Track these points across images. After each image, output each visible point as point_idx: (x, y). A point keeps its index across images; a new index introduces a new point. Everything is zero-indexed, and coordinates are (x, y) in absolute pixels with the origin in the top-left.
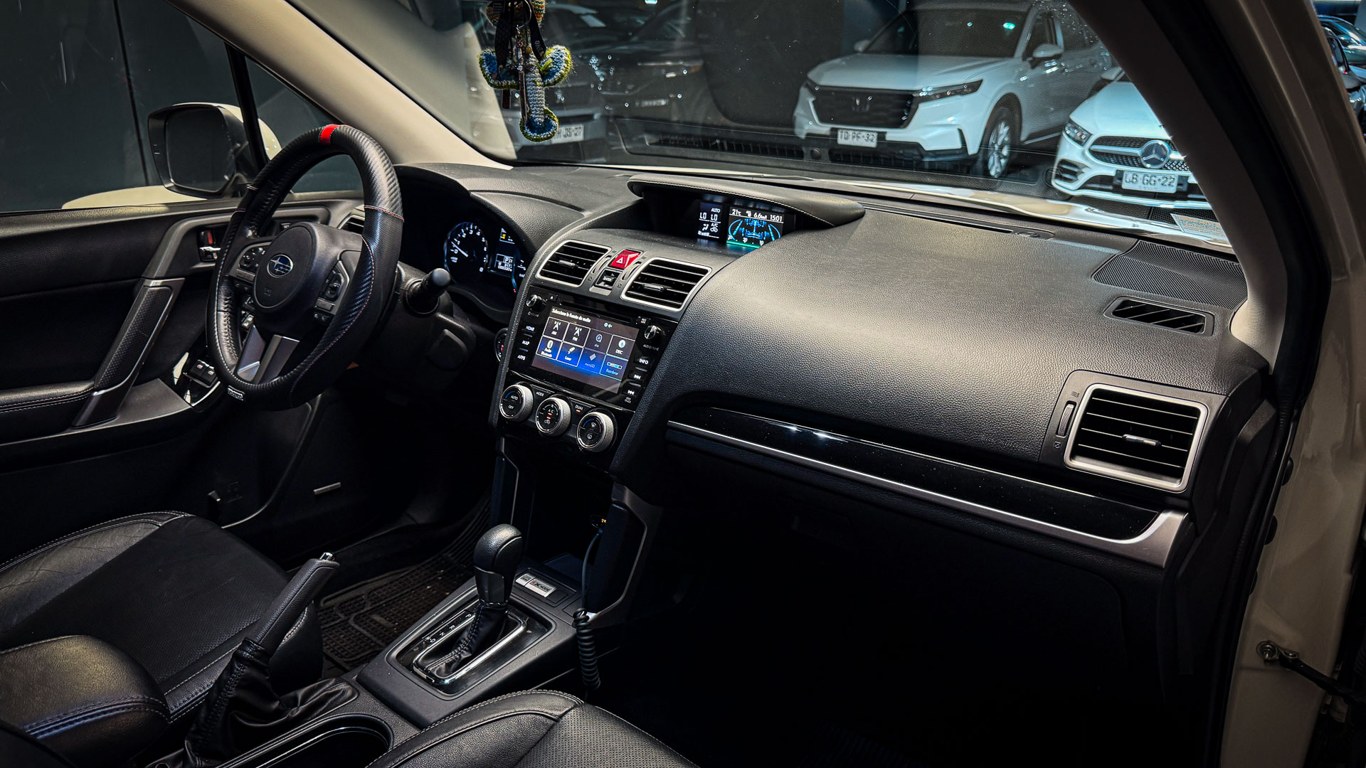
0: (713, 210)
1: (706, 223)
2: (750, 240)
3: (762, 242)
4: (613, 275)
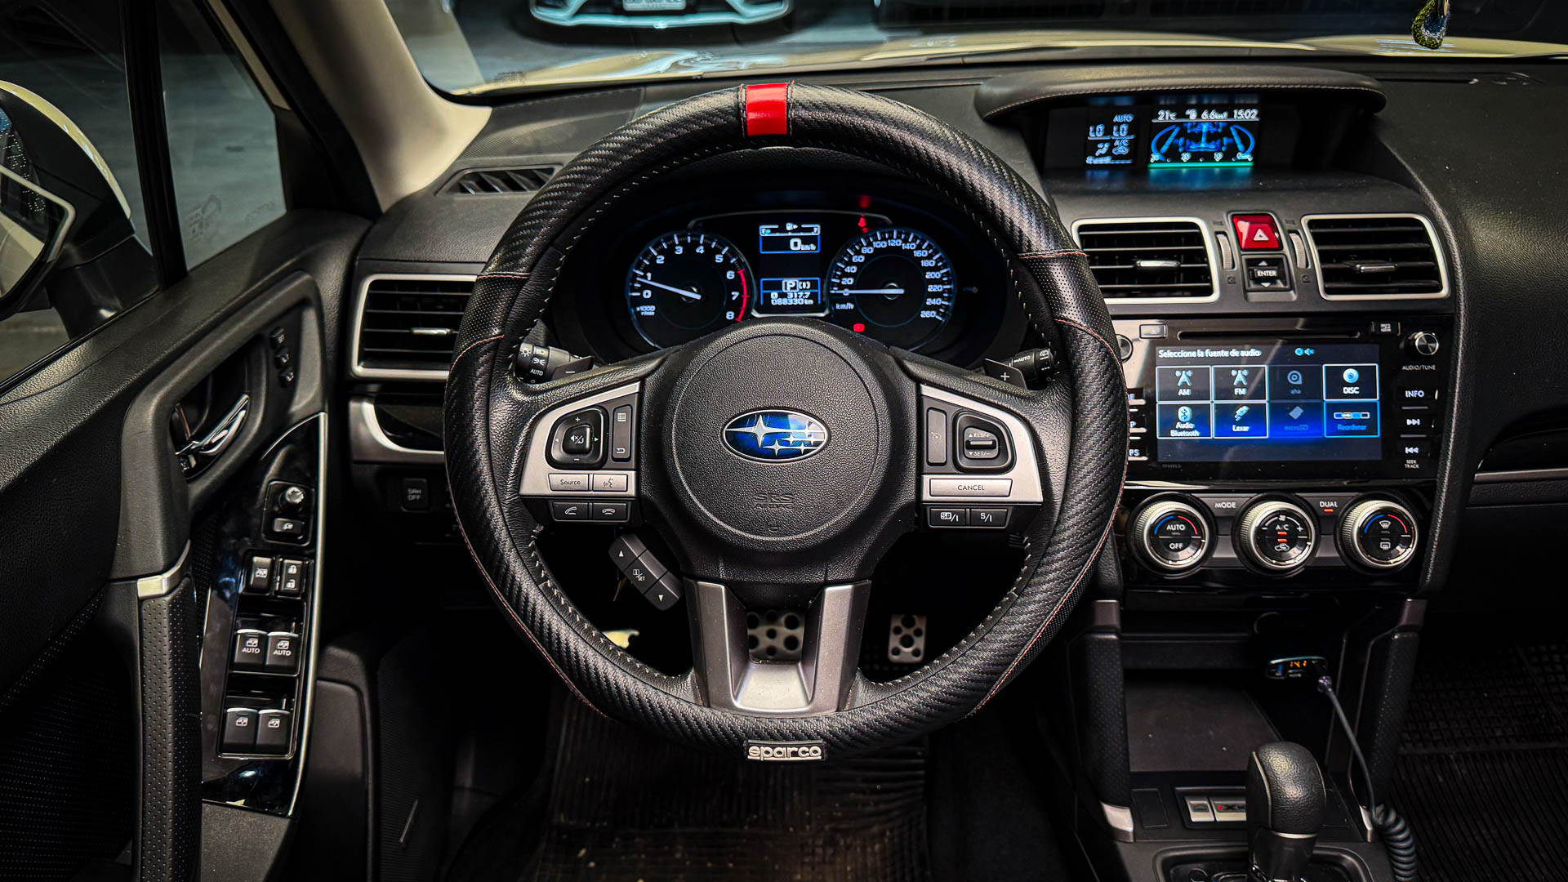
0: (1117, 119)
1: (1104, 142)
2: (1195, 157)
3: (1218, 156)
4: (1264, 263)
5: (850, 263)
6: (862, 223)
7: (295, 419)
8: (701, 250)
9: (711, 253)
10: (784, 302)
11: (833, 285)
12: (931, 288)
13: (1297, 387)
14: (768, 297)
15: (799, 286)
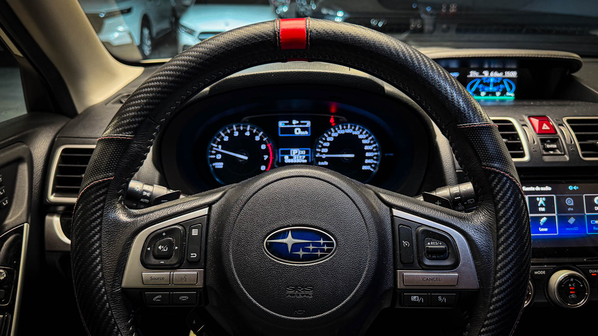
2: (488, 94)
3: (498, 94)
4: (549, 141)
5: (326, 141)
6: (332, 120)
7: (7, 228)
8: (248, 134)
9: (253, 135)
10: (291, 161)
11: (317, 152)
12: (367, 154)
13: (571, 207)
14: (283, 158)
15: (299, 153)
